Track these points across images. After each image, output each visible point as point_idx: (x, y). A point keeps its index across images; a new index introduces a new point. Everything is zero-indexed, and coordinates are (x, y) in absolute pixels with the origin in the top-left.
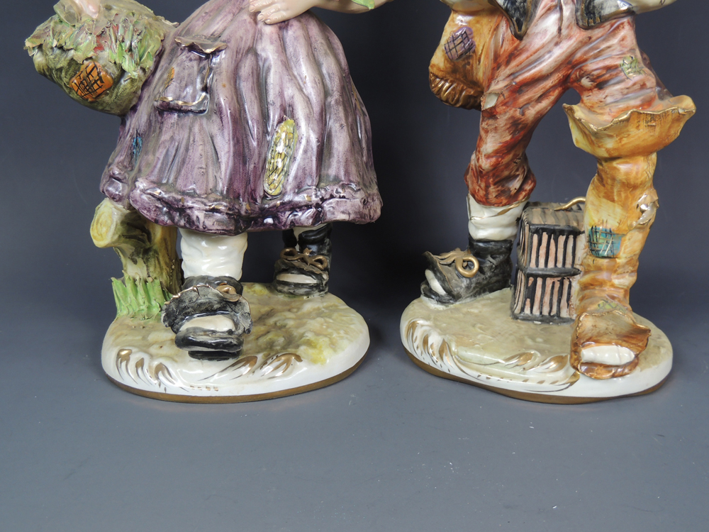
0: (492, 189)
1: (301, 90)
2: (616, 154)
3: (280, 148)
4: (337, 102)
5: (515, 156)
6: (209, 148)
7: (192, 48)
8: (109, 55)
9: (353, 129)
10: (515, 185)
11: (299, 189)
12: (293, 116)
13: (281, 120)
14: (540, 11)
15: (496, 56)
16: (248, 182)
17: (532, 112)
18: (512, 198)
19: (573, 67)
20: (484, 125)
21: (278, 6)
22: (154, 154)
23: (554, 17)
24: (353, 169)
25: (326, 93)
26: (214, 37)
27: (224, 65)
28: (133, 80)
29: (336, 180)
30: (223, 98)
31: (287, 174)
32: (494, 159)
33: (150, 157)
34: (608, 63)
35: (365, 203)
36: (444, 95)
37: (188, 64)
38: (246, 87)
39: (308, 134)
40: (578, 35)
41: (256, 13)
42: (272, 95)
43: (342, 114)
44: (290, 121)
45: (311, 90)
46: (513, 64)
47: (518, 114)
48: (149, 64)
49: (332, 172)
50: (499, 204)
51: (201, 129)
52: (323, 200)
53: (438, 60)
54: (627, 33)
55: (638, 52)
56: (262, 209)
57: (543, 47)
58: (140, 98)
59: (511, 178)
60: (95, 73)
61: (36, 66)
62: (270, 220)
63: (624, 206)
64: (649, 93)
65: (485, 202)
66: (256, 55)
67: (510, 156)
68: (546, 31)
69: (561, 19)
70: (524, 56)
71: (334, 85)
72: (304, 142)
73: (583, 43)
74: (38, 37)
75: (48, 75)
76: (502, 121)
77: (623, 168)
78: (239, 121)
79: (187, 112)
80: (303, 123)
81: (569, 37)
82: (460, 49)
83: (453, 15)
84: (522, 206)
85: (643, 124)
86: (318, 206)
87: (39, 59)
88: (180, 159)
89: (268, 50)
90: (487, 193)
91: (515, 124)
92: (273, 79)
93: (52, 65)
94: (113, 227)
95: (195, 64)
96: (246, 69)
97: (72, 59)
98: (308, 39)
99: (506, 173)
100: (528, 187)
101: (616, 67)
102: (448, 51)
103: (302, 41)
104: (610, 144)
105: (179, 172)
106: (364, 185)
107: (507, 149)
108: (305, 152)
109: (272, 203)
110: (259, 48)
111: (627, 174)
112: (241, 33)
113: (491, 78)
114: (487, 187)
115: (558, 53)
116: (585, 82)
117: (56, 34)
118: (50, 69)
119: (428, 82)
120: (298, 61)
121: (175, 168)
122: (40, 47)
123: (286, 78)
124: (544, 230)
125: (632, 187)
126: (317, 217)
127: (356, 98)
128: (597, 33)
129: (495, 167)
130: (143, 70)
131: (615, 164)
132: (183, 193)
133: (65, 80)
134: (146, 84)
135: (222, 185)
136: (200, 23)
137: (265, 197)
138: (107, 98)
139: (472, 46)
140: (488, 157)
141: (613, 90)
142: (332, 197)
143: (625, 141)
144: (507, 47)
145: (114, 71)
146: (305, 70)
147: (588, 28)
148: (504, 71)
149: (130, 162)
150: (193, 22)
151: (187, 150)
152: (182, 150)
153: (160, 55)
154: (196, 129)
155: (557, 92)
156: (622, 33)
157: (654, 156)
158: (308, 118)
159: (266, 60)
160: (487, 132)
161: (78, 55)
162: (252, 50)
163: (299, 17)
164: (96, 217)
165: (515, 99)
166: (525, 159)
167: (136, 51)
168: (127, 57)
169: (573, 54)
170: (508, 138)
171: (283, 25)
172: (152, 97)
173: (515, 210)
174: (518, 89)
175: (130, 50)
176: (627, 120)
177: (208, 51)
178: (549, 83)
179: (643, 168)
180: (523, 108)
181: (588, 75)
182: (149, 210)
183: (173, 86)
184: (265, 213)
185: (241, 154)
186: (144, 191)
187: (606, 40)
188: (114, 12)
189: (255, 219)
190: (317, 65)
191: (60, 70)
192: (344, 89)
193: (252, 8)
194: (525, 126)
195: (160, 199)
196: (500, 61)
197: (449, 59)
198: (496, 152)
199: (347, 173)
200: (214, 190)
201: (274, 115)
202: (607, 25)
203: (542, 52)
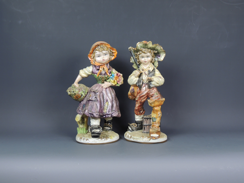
0: (138, 112)
1: (109, 98)
2: (154, 106)
3: (106, 106)
4: (114, 99)
5: (141, 107)
6: (96, 106)
7: (94, 92)
8: (81, 92)
9: (116, 103)
10: (142, 112)
11: (109, 112)
12: (108, 101)
13: (106, 102)
14: (143, 87)
15: (137, 93)
16: (102, 111)
17: (143, 101)
18: (141, 114)
19: (148, 94)
20: (136, 103)
21: (106, 86)
22: (88, 107)
23: (145, 87)
24: (117, 109)
25: (113, 98)
26: (97, 90)
27: (98, 94)
28: (83, 96)
29: (114, 110)
30: (98, 99)
31: (107, 110)
32: (138, 108)
33: (87, 107)
34: (152, 94)
35: (118, 114)
36: (130, 98)
37: (93, 94)
38: (101, 97)
39: (110, 104)
40: (148, 90)
41: (102, 87)
42: (105, 98)
43: (115, 101)
44: (107, 102)
45: (110, 98)
46: (140, 94)
47: (141, 101)
48: (86, 94)
49: (114, 109)
50: (139, 115)
51: (95, 103)
52: (112, 113)
53: (129, 93)
54: (155, 90)
55: (157, 92)
56: (103, 115)
57: (143, 91)
58: (84, 99)
59: (141, 111)
60: (78, 95)
61: (69, 94)
62: (104, 116)
63: (156, 114)
64: (159, 98)
65: (137, 115)
66: (102, 93)
67: (140, 107)
68: (144, 89)
69: (146, 88)
70: (141, 93)
71: (114, 97)
72: (109, 105)
73: (149, 91)
74: (70, 90)
75: (70, 96)
76: (139, 102)
77: (155, 108)
78: (100, 102)
79: (93, 101)
80: (109, 102)
81: (147, 90)
82: (132, 91)
83: (131, 87)
84: (143, 115)
85: (157, 102)
86: (112, 114)
87: (69, 93)
88: (92, 107)
89: (104, 92)
90: (137, 113)
91: (141, 102)
92: (105, 96)
93: (71, 94)
94: (80, 118)
95: (94, 94)
96: (101, 95)
97: (75, 93)
98: (110, 90)
99: (140, 110)
100: (144, 112)
101: (154, 94)
102: (131, 92)
103: (109, 91)
104: (153, 105)
105: (92, 109)
106: (118, 111)
107: (140, 106)
108: (110, 106)
109: (105, 114)
110: (103, 92)
111: (156, 109)
112: (100, 90)
113: (137, 96)
114: (137, 112)
115: (146, 92)
116: (150, 96)
117: (73, 90)
118: (71, 95)
119: (128, 96)
120: (108, 93)
121: (91, 109)
122: (70, 92)
123: (107, 96)
124: (146, 118)
125: (157, 111)
126: (111, 116)
127: (117, 99)
128: (151, 89)
129: (138, 109)
130: (85, 95)
131: (154, 108)
132: (93, 112)
133: (73, 96)
134: (85, 97)
135: (98, 111)
136: (94, 88)
137: (104, 113)
138: (79, 99)
139: (134, 91)
140: (137, 107)
141: (154, 97)
142: (114, 113)
143: (155, 104)
144: (139, 91)
145: (81, 95)
146: (109, 95)
147: (149, 89)
148: (139, 95)
149: (83, 108)
150: (93, 88)
151: (93, 106)
152: (92, 106)
153: (88, 93)
154: (94, 103)
155: (146, 98)
156: (154, 89)
157: (160, 107)
158: (110, 102)
159: (104, 93)
160: (137, 104)
161: (76, 93)
162: (102, 92)
163: (108, 87)
164: (76, 117)
165: (140, 99)
166: (143, 108)
167: (85, 92)
168: (83, 93)
169: (148, 92)
170: (140, 104)
171: (106, 88)
172: (87, 99)
173: (142, 116)
174: (141, 97)
175: (84, 92)
176: (155, 101)
177: (96, 92)
178: (145, 96)
179: (158, 108)
180: (142, 100)
181: (150, 95)
182: (87, 115)
183: (91, 97)
184: (104, 115)
185: (101, 107)
186: (87, 112)
187: (152, 90)
188: (81, 86)
189: (102, 116)
190: (111, 94)
191: (73, 95)
192: (115, 97)
193: (102, 86)
194: (142, 103)
195: (89, 113)
196: (138, 93)
197: (131, 93)
198: (138, 107)
199: (116, 110)
200: (97, 112)
201: (105, 101)
202: (152, 88)
203: (143, 92)
